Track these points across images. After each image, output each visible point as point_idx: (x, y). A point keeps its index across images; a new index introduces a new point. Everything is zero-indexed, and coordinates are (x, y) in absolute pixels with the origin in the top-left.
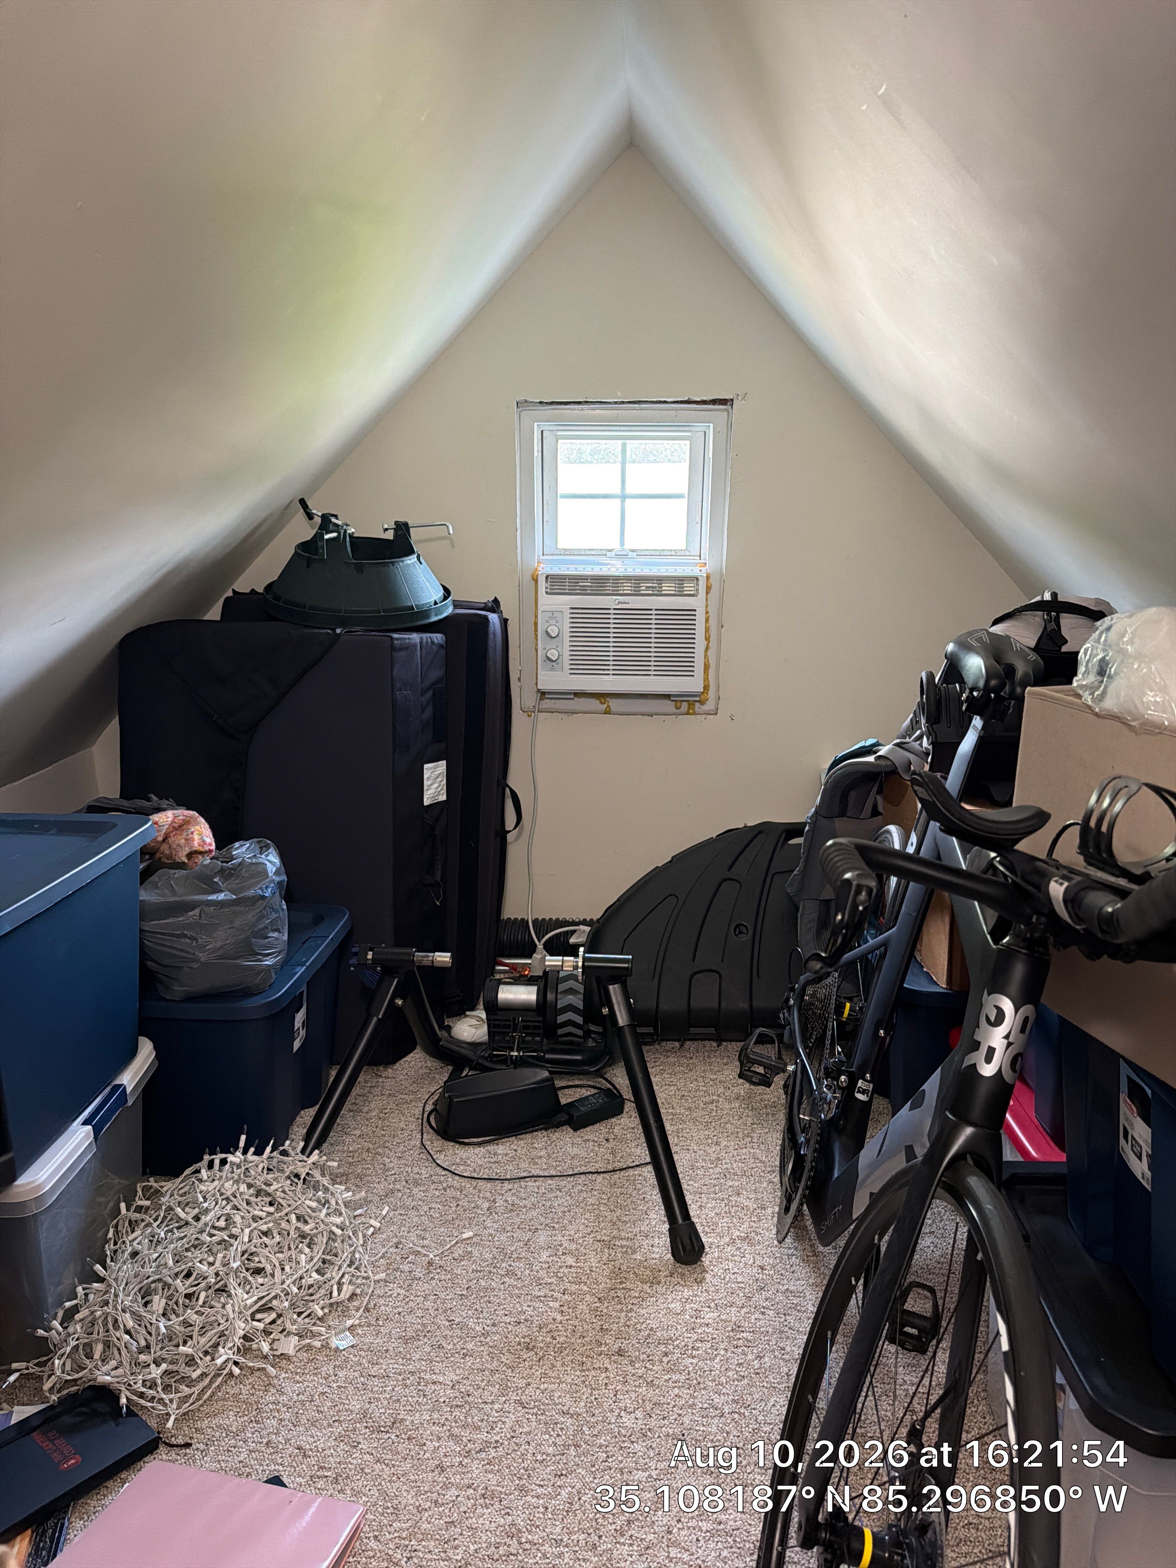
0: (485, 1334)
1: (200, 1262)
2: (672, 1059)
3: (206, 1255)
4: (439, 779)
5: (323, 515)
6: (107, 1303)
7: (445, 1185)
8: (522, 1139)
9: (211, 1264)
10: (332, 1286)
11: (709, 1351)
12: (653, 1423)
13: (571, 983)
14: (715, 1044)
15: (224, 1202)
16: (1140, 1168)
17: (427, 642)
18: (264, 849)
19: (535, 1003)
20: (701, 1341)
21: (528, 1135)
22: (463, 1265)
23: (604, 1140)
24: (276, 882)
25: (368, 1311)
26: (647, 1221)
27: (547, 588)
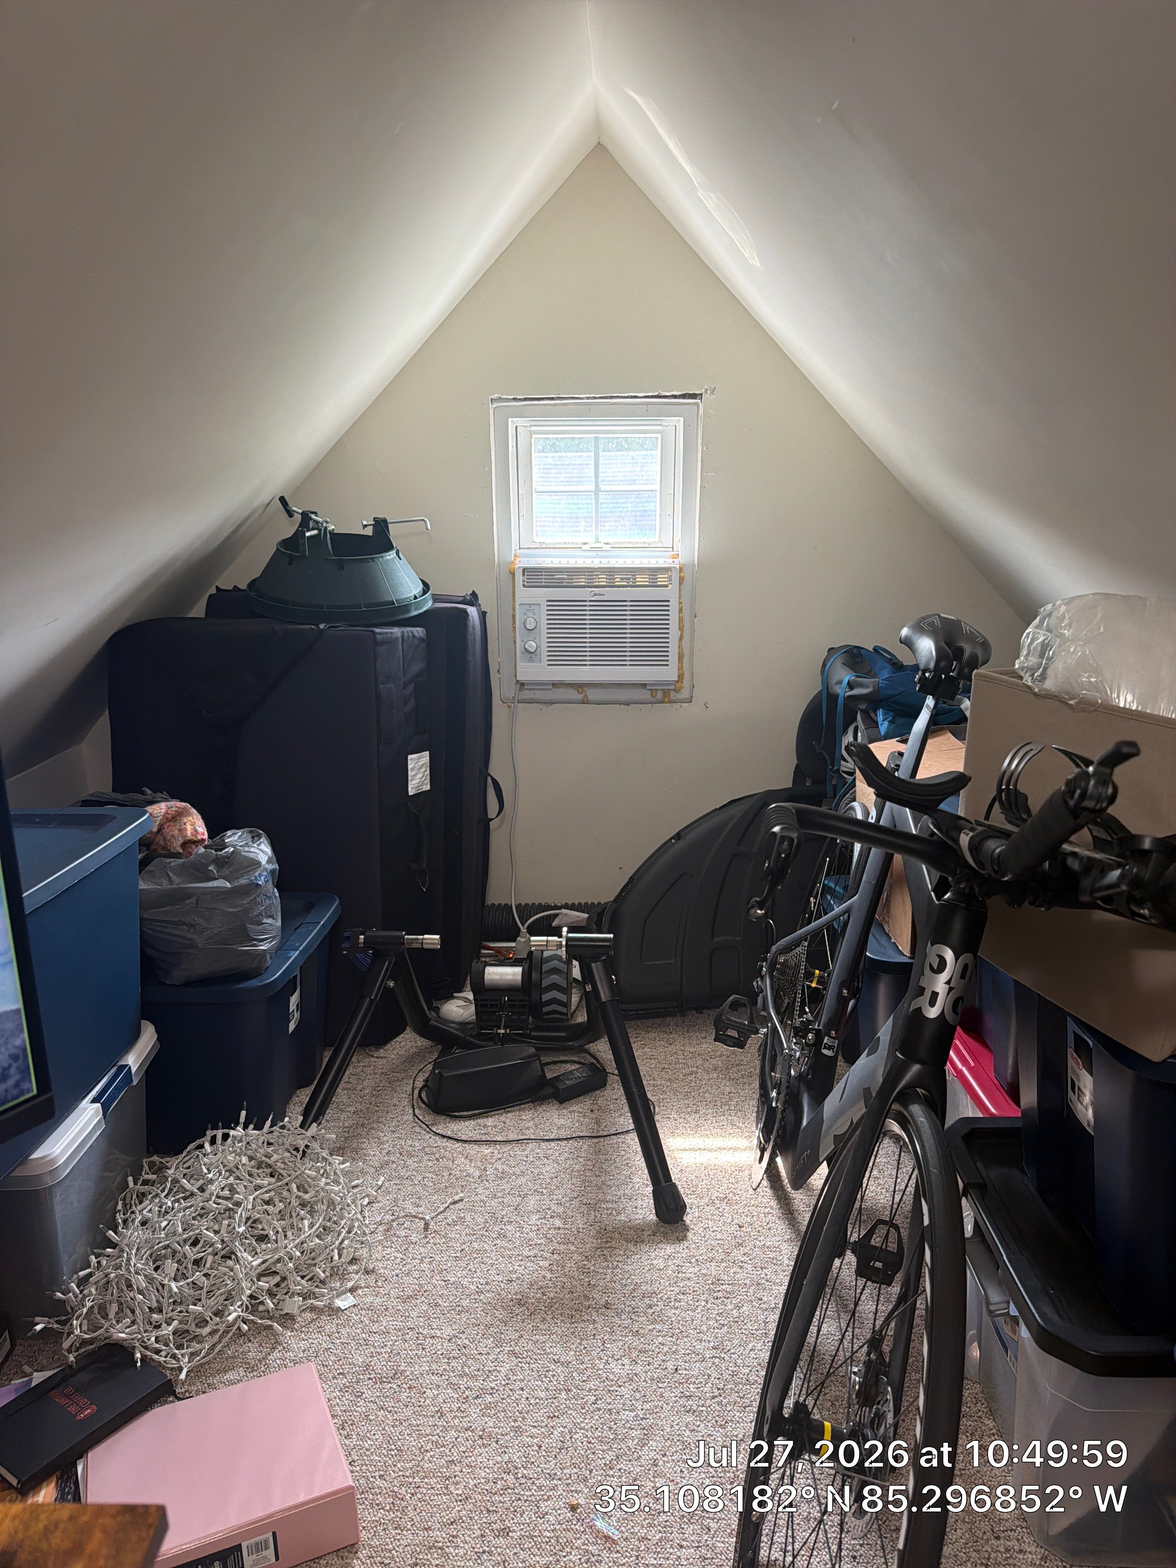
0: (480, 1292)
1: (207, 1229)
2: (652, 1035)
3: (212, 1224)
4: (423, 770)
5: (303, 512)
6: (120, 1266)
7: (437, 1156)
8: (508, 1112)
9: (216, 1232)
10: (332, 1250)
12: (639, 1369)
13: (555, 963)
15: (228, 1174)
16: (1086, 1115)
17: (408, 636)
18: (256, 838)
19: (520, 982)
20: (683, 1294)
21: (516, 1108)
22: (457, 1230)
23: (589, 1111)
24: (269, 871)
25: (368, 1274)
26: (631, 1185)
27: (523, 581)
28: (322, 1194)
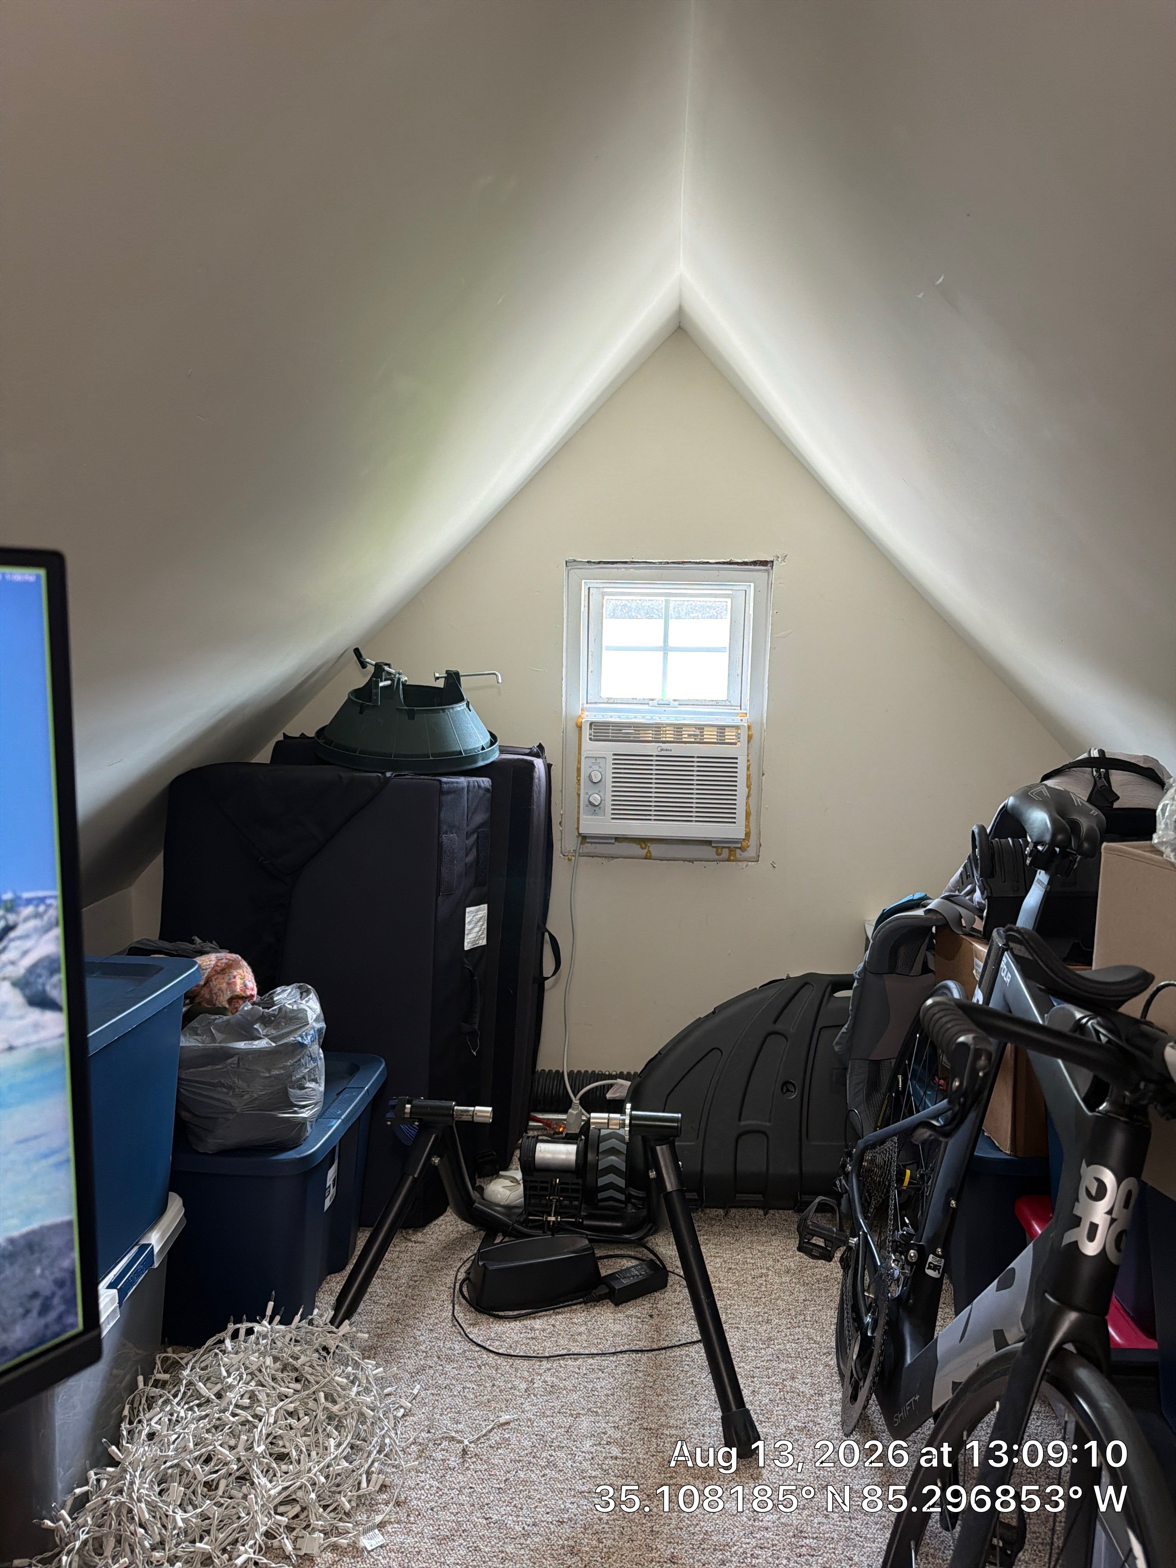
0: (526, 1536)
1: (221, 1445)
2: (716, 1229)
3: (228, 1437)
4: (481, 923)
5: (376, 663)
6: (121, 1491)
7: (479, 1362)
8: (559, 1313)
9: (232, 1448)
10: (361, 1475)
13: (614, 1142)
14: (761, 1212)
15: (249, 1377)
17: (474, 786)
18: (305, 994)
19: (574, 1162)
20: (761, 1548)
21: (566, 1309)
22: (500, 1454)
23: (648, 1316)
24: (316, 1029)
25: (398, 1506)
26: (697, 1407)
27: (590, 735)
28: (353, 1407)
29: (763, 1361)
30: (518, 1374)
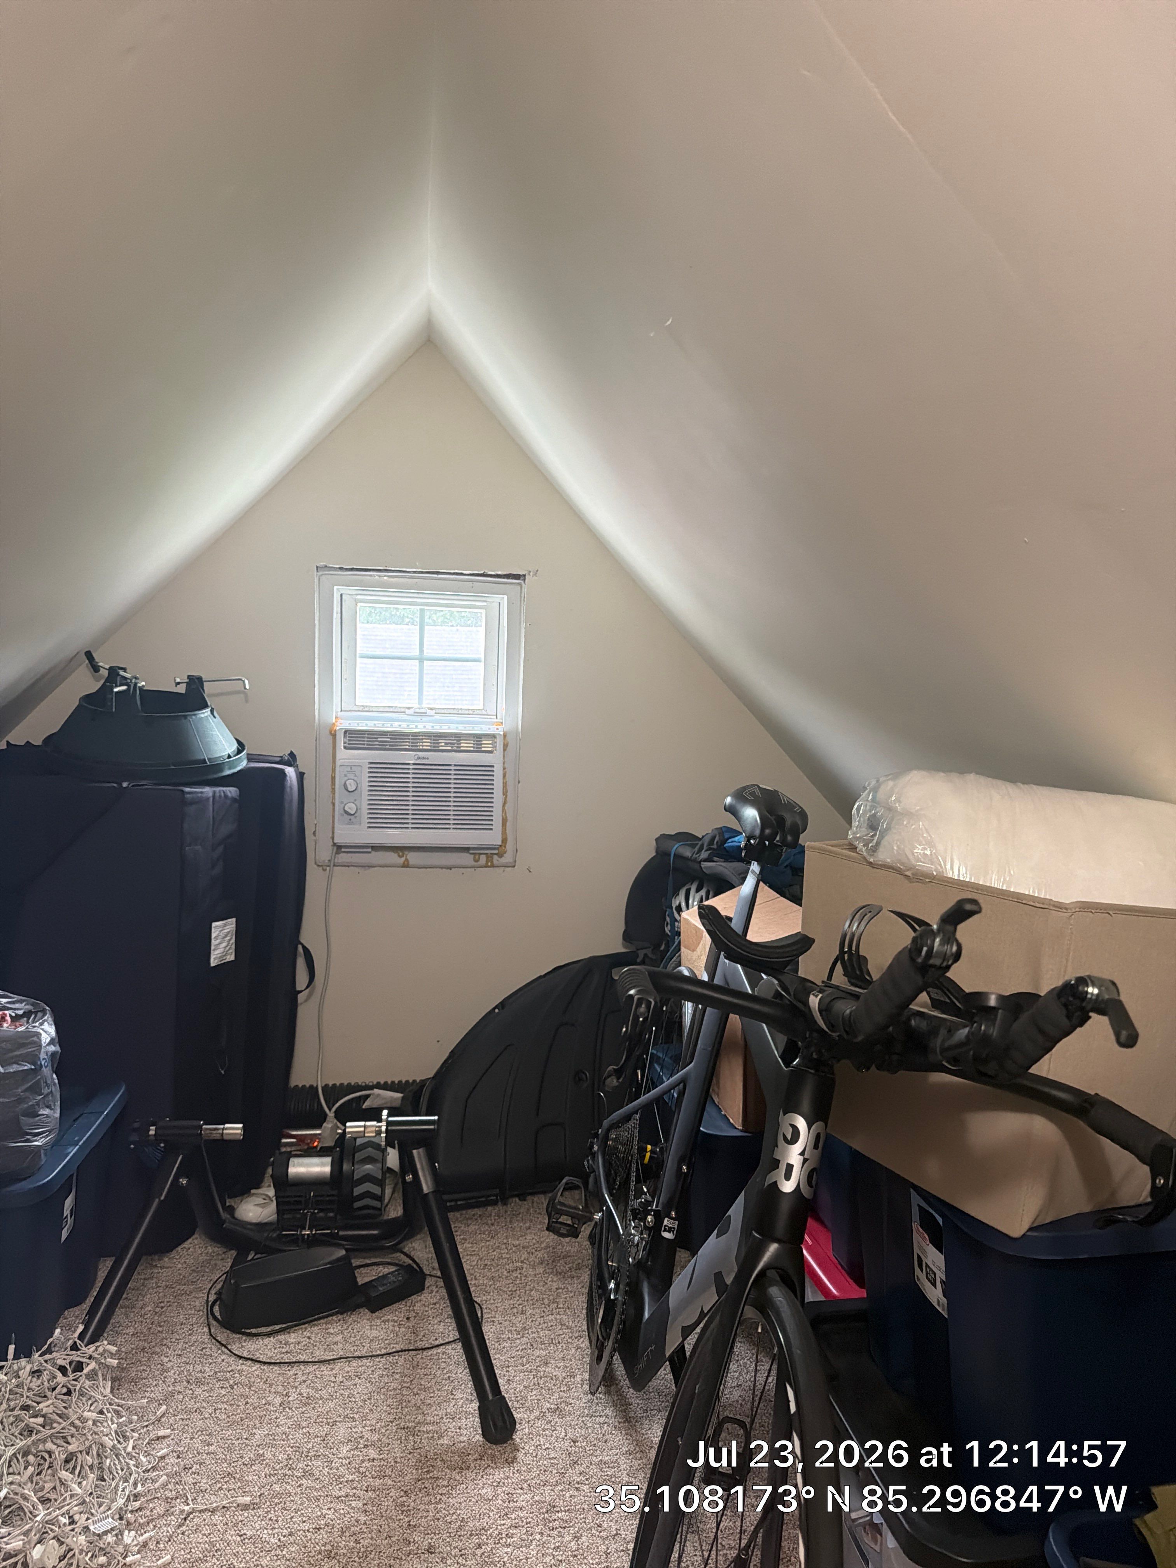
0: (282, 1546)
4: (228, 938)
5: (110, 668)
8: (315, 1325)
11: (524, 1537)
13: (369, 1151)
16: (935, 1295)
17: (220, 796)
18: (39, 1016)
19: (328, 1176)
20: (516, 1527)
21: (322, 1321)
22: (255, 1470)
23: (405, 1319)
26: (454, 1402)
27: (345, 743)
29: (518, 1351)
30: (273, 1390)
